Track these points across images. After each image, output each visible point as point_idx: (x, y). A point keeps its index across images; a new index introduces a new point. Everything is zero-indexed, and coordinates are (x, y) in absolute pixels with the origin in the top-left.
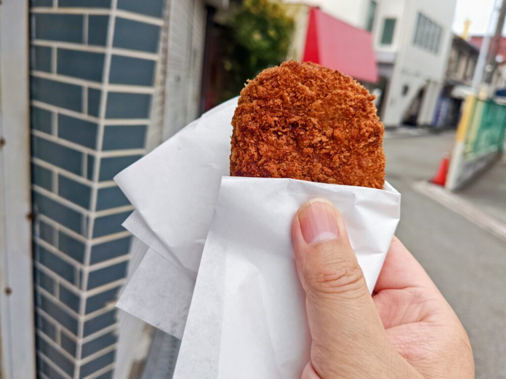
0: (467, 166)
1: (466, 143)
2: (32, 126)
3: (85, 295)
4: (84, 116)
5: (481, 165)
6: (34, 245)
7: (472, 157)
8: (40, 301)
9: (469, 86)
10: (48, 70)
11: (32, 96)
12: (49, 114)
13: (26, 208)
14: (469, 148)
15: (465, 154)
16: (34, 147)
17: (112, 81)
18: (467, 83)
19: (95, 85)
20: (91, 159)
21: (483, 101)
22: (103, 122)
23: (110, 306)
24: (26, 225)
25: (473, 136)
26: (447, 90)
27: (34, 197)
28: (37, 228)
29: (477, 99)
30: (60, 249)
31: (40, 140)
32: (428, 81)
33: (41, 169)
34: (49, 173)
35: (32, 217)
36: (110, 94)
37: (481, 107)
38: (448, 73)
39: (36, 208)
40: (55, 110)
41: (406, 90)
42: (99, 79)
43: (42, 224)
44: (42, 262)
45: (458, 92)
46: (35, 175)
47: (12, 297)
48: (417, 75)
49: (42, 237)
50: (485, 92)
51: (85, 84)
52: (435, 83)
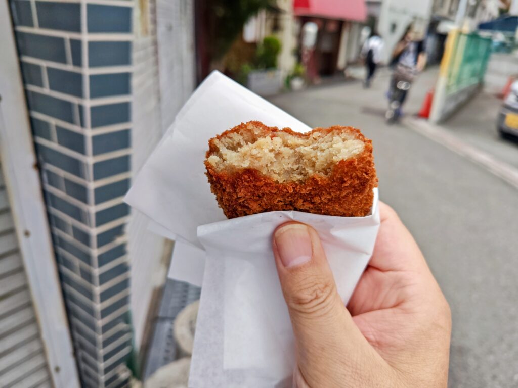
0: (449, 99)
1: (450, 76)
2: (24, 82)
3: (94, 232)
4: (70, 67)
5: (462, 98)
6: (44, 193)
7: (454, 90)
8: (57, 241)
9: (453, 21)
10: (31, 24)
11: (20, 52)
12: (38, 68)
13: (31, 158)
14: (453, 81)
15: (448, 88)
16: (31, 101)
17: (91, 30)
18: (452, 18)
19: (75, 36)
20: (81, 108)
21: (465, 35)
22: (87, 71)
23: (119, 241)
24: (34, 174)
25: (456, 70)
26: (433, 25)
27: (37, 148)
28: (45, 176)
29: (460, 33)
30: (68, 193)
31: (34, 94)
32: (415, 18)
33: (39, 121)
34: (46, 125)
35: (38, 166)
36: (92, 44)
37: (464, 40)
38: (434, 9)
39: (41, 158)
40: (44, 64)
41: (394, 27)
42: (78, 29)
43: (49, 173)
44: (54, 206)
45: (443, 27)
46: (35, 128)
47: (32, 238)
48: (404, 12)
49: (51, 183)
50: (468, 26)
51: (67, 36)
52: (421, 19)
